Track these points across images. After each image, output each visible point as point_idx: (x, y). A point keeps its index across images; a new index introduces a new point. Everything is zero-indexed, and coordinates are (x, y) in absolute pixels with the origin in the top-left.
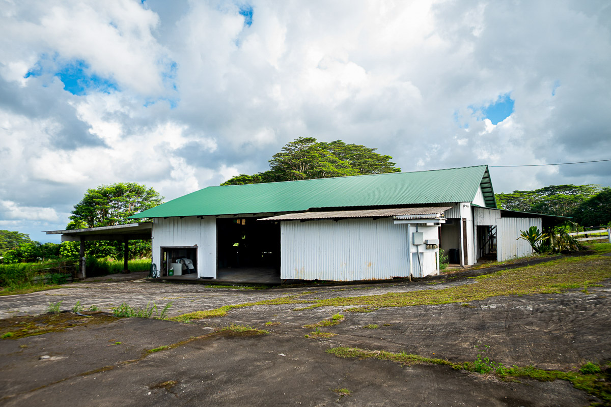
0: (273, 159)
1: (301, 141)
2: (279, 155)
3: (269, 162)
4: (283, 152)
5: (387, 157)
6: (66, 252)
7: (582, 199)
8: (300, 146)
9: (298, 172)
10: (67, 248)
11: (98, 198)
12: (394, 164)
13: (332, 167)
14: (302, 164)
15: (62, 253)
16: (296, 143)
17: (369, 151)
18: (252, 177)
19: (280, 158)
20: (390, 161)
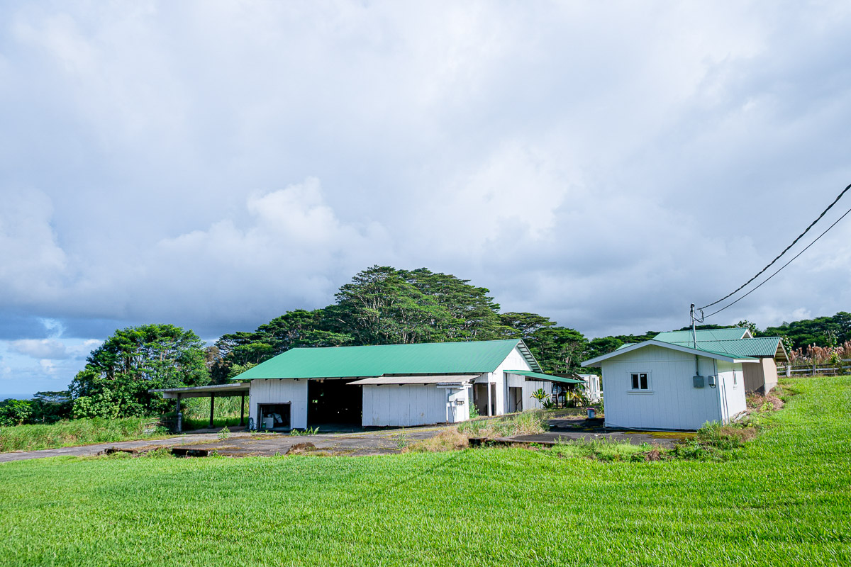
0: (340, 292)
1: (376, 271)
2: (347, 287)
3: (336, 295)
4: (354, 283)
5: (483, 290)
6: (80, 411)
8: (373, 277)
9: (371, 310)
10: (82, 405)
11: (125, 343)
12: (492, 298)
13: (413, 304)
14: (377, 300)
15: (75, 412)
16: (369, 272)
17: (459, 282)
18: (312, 313)
19: (350, 291)
20: (487, 295)
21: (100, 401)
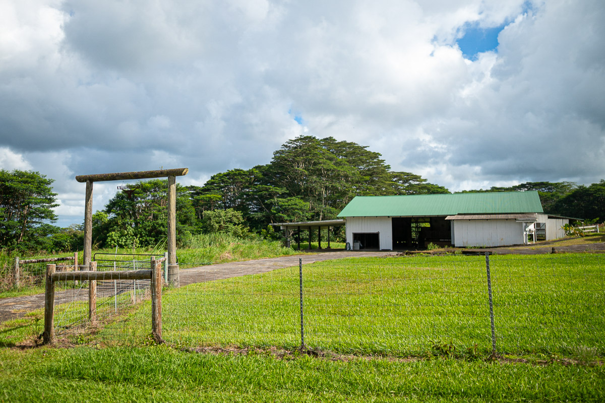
1: (301, 139)
2: (279, 152)
4: (283, 149)
5: (377, 154)
6: (113, 242)
7: (558, 197)
9: (301, 169)
10: (114, 238)
15: (109, 243)
16: (295, 141)
17: (362, 148)
18: (247, 172)
19: (281, 155)
20: (380, 158)
21: (126, 235)
